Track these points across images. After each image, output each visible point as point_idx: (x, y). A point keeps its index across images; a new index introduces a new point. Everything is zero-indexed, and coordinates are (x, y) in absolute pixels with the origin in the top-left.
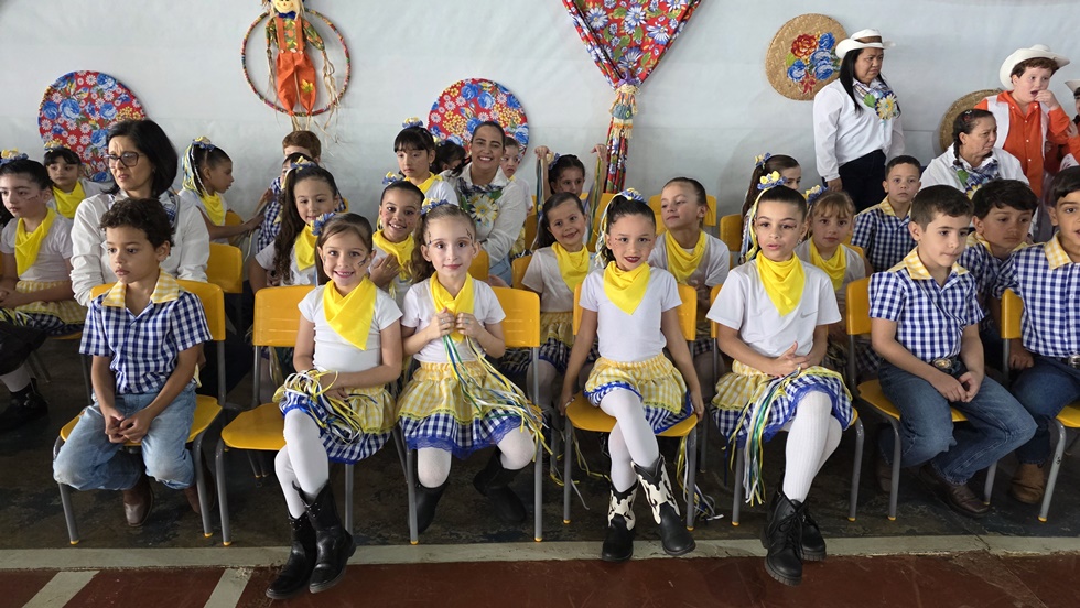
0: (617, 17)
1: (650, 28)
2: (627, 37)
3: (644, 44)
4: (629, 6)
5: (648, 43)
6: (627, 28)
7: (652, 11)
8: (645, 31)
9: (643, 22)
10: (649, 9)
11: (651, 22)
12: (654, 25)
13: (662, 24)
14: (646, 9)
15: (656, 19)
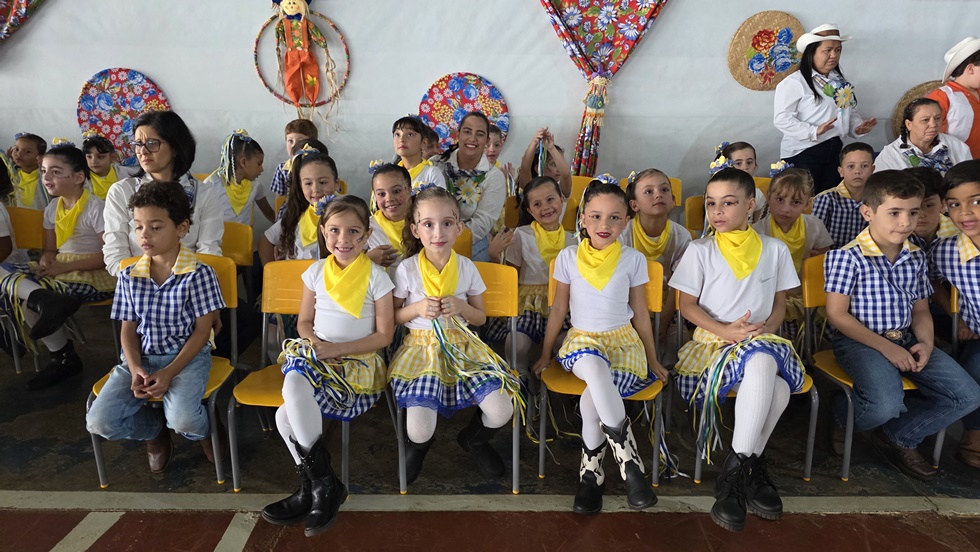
0: (590, 16)
1: (621, 25)
2: (600, 33)
3: (615, 39)
4: (602, 5)
5: (619, 39)
6: (600, 25)
7: (622, 9)
8: (617, 28)
9: (615, 20)
10: (620, 7)
11: (621, 19)
12: (624, 22)
13: (632, 21)
14: (617, 7)
15: (626, 17)
